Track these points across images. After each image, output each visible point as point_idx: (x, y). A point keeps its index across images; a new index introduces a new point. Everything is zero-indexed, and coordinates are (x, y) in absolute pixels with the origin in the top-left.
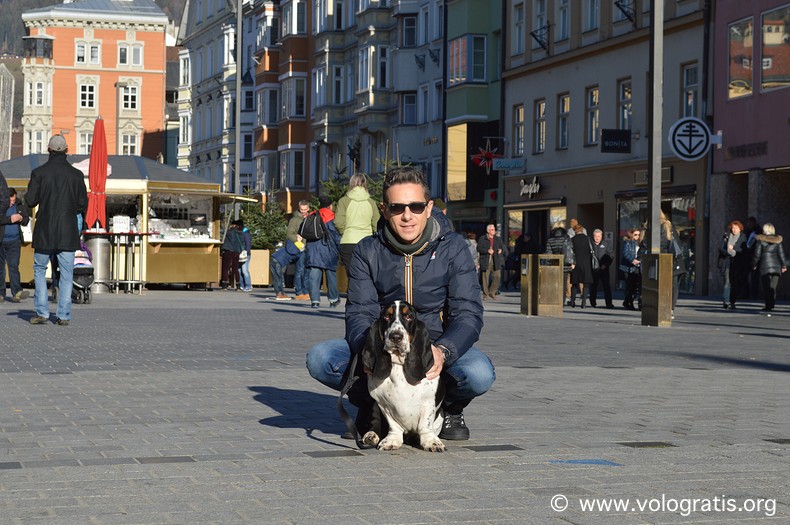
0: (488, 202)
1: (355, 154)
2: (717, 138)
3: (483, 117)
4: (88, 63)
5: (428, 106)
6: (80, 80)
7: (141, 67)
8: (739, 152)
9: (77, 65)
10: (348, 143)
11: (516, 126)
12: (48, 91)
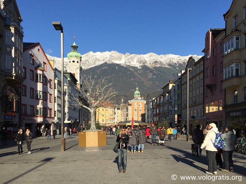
0: (180, 124)
1: (165, 118)
2: (205, 117)
3: (179, 114)
4: (136, 106)
5: (173, 112)
6: (135, 108)
7: (142, 106)
8: (207, 119)
9: (134, 106)
10: (165, 116)
11: (183, 115)
12: (131, 109)
